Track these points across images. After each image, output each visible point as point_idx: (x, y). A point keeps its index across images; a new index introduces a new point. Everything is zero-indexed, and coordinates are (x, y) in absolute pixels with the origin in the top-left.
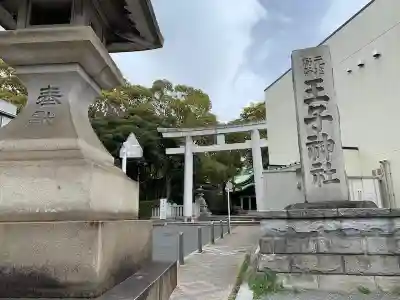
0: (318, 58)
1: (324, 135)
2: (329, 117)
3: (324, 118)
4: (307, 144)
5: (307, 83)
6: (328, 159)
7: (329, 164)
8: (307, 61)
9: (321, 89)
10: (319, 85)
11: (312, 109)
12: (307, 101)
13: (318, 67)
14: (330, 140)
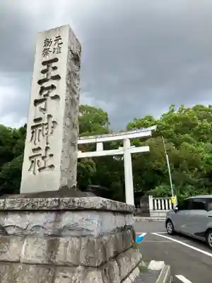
0: (59, 38)
1: (49, 116)
2: (56, 97)
3: (53, 98)
4: (33, 127)
5: (44, 63)
6: (47, 144)
7: (47, 148)
8: (47, 42)
9: (55, 68)
10: (54, 65)
11: (43, 89)
12: (40, 82)
13: (56, 47)
14: (54, 122)
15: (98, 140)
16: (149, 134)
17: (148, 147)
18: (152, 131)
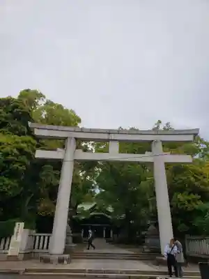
17: (190, 157)
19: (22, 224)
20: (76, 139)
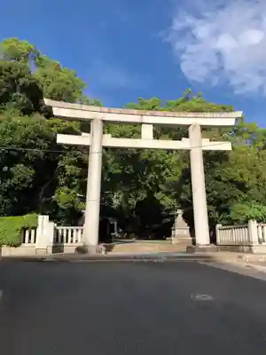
15: (145, 119)
16: (231, 122)
17: (230, 144)
18: (237, 119)
19: (47, 217)
20: (104, 121)
